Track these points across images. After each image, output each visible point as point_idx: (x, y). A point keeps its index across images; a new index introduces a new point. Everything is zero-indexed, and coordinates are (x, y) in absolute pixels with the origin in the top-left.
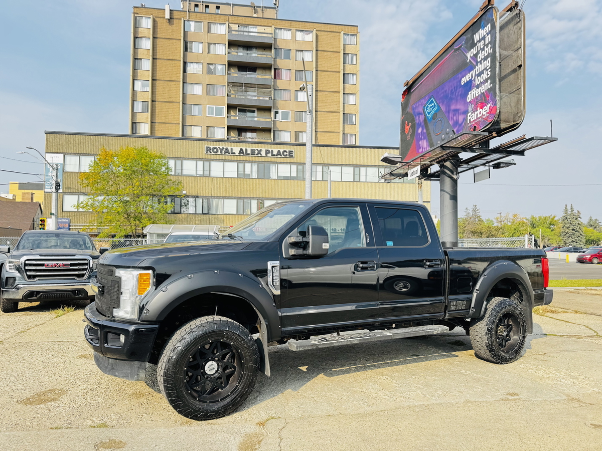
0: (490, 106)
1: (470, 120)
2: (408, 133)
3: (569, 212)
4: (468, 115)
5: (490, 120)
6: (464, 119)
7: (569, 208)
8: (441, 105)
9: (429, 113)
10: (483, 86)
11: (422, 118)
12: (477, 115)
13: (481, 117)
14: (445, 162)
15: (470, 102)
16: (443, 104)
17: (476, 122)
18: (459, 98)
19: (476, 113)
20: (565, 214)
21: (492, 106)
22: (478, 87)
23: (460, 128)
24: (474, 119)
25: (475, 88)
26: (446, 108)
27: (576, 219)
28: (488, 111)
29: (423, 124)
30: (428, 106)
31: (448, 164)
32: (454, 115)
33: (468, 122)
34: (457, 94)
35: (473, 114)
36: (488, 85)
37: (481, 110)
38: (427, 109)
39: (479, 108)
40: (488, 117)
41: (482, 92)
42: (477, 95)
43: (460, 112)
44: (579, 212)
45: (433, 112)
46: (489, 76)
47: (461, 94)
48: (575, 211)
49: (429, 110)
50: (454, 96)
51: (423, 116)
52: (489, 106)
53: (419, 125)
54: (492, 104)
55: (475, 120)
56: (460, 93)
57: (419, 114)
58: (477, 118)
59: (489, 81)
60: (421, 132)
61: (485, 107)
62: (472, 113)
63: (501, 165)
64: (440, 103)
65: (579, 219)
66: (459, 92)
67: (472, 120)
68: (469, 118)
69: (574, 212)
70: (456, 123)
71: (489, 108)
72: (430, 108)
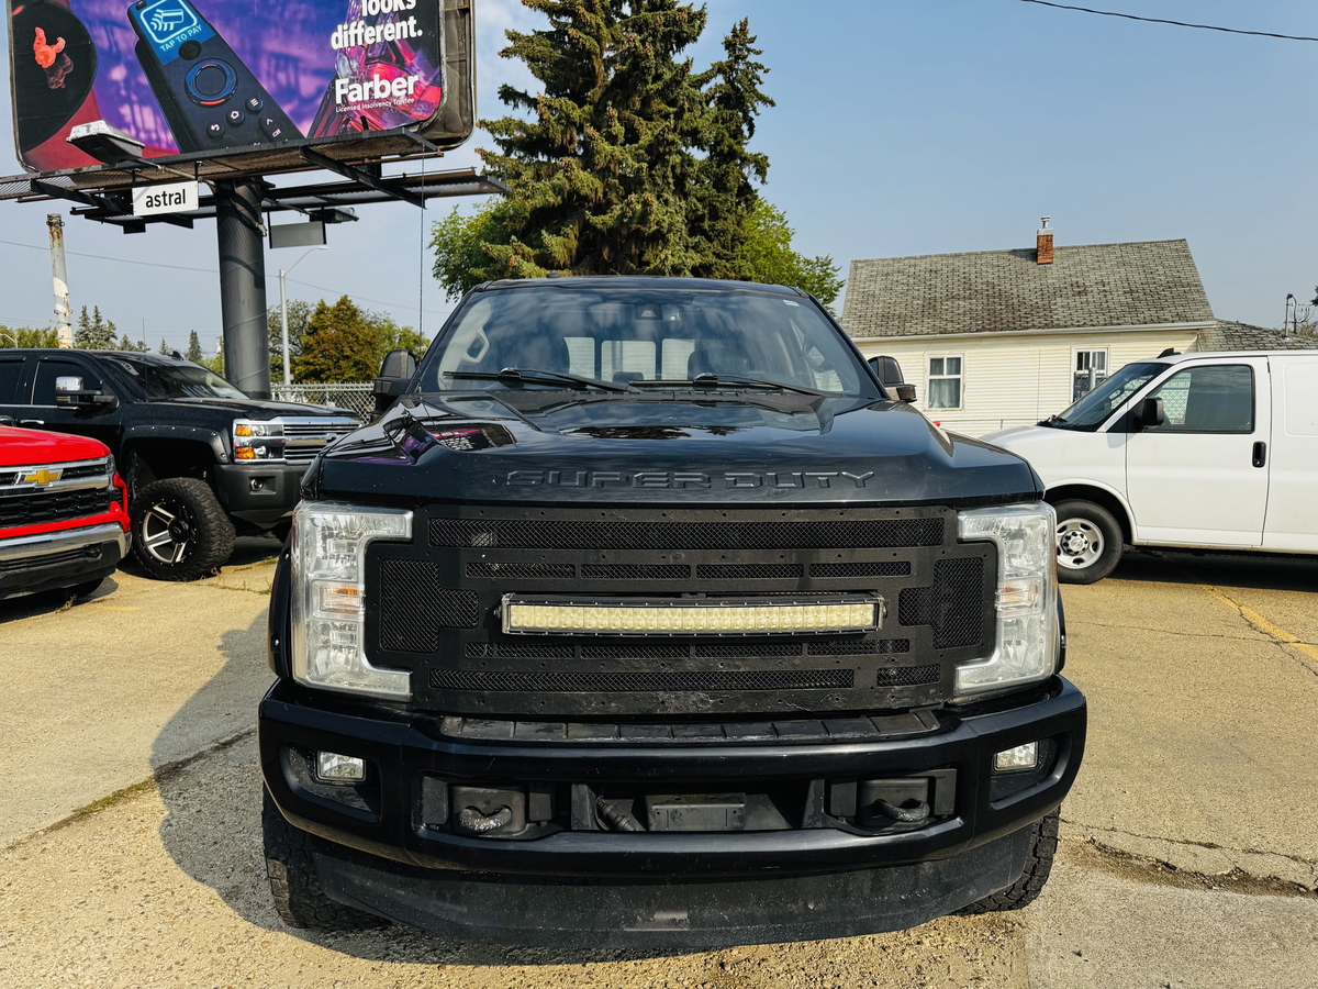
0: (419, 82)
1: (344, 97)
2: (53, 69)
3: (92, 323)
4: (338, 83)
5: (419, 113)
6: (319, 91)
7: (91, 314)
8: (217, 26)
9: (161, 35)
10: (390, 25)
11: (126, 40)
12: (371, 90)
13: (387, 99)
14: (238, 185)
15: (343, 51)
16: (227, 22)
17: (365, 106)
18: (297, 28)
19: (367, 86)
20: (84, 328)
21: (427, 84)
22: (372, 21)
23: (306, 110)
24: (359, 98)
25: (362, 23)
26: (242, 41)
27: (107, 340)
28: (411, 91)
29: (133, 57)
30: (154, 11)
31: (241, 190)
32: (277, 68)
33: (339, 101)
34: (287, 15)
35: (356, 85)
36: (409, 29)
37: (385, 82)
38: (149, 21)
39: (376, 77)
40: (411, 105)
41: (389, 39)
42: (370, 42)
43: (301, 65)
44: (111, 324)
45: (181, 35)
46: (410, 7)
47: (304, 23)
48: (104, 323)
49: (162, 26)
50: (275, 17)
51: (133, 38)
52: (412, 79)
53: (115, 58)
54: (426, 79)
55: (363, 102)
56: (300, 16)
57: (109, 23)
58: (372, 99)
59: (412, 21)
60: (127, 80)
61: (401, 79)
62: (352, 82)
63: (337, 218)
64: (213, 18)
65: (112, 339)
66: (295, 13)
67: (351, 99)
68: (339, 92)
69: (101, 324)
70: (291, 92)
71: (415, 86)
72: (166, 19)
